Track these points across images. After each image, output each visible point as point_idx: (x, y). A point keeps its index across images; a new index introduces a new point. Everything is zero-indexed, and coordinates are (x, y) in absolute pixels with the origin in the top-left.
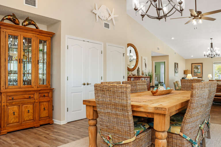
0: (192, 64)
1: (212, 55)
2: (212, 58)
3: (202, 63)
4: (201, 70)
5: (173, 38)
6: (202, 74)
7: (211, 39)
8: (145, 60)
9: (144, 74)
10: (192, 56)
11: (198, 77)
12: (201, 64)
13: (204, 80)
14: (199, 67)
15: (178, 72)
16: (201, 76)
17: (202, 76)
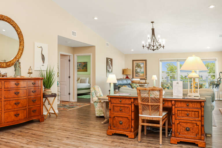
0: (133, 61)
1: (153, 46)
2: (154, 50)
3: (146, 61)
4: (145, 69)
5: (96, 18)
6: (146, 75)
7: (151, 22)
8: (41, 49)
9: (32, 73)
10: (132, 50)
11: (141, 79)
12: (144, 62)
13: (149, 83)
14: (142, 65)
15: (112, 71)
16: (144, 78)
17: (146, 77)
